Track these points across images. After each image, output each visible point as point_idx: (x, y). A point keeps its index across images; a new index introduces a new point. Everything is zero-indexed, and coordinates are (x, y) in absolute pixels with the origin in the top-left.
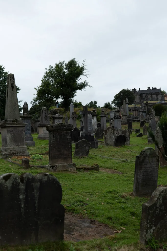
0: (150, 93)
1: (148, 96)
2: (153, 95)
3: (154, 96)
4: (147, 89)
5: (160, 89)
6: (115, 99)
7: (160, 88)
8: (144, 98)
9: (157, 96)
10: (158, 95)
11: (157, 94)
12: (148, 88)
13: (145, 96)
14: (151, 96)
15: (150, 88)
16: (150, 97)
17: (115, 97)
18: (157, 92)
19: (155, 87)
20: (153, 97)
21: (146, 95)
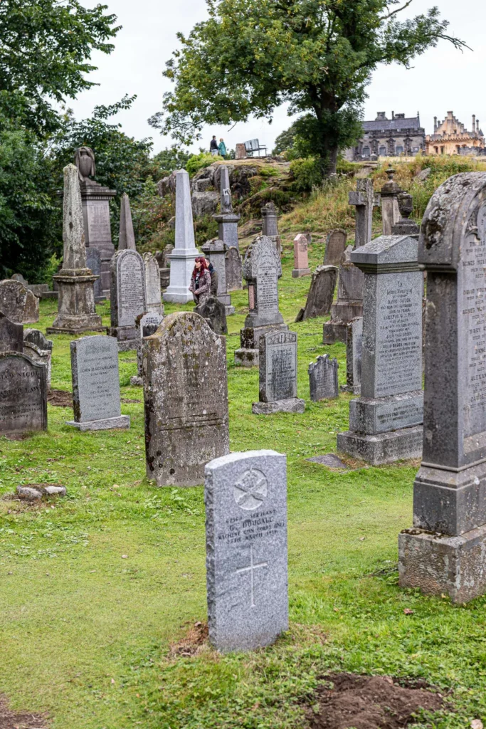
0: (388, 130)
1: (378, 140)
2: (394, 139)
3: (400, 141)
4: (374, 120)
5: (418, 117)
6: (277, 148)
7: (416, 116)
8: (367, 148)
9: (408, 141)
10: (411, 138)
11: (408, 136)
12: (378, 113)
13: (371, 140)
14: (391, 142)
15: (383, 113)
16: (386, 145)
17: (277, 142)
18: (409, 129)
19: (401, 113)
20: (396, 146)
21: (374, 137)
